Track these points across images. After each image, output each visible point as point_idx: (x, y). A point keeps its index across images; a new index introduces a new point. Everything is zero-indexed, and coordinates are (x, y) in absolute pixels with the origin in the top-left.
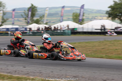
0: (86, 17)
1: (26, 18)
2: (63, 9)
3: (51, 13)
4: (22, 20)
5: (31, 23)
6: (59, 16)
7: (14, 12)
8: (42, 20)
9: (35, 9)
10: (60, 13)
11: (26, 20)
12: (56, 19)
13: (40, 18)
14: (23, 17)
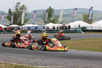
0: (94, 17)
1: (44, 18)
2: (75, 11)
3: (65, 14)
4: (41, 20)
5: (48, 22)
6: (72, 17)
7: (35, 13)
8: (58, 20)
9: (52, 11)
10: (73, 14)
11: (44, 20)
12: (69, 19)
13: (56, 18)
14: (42, 18)
